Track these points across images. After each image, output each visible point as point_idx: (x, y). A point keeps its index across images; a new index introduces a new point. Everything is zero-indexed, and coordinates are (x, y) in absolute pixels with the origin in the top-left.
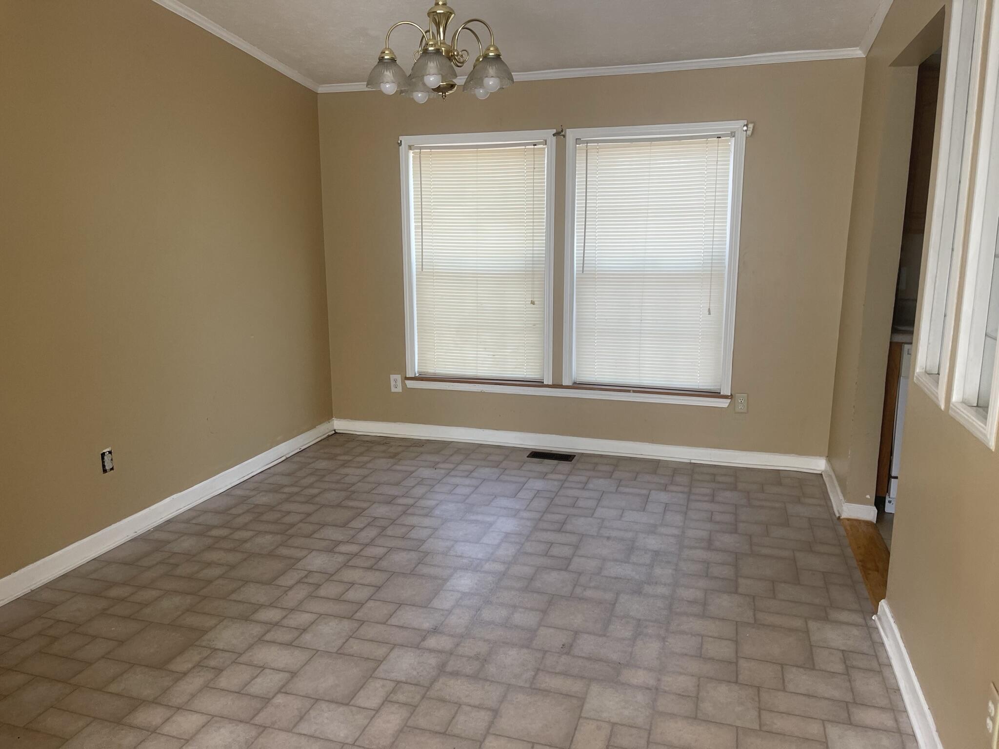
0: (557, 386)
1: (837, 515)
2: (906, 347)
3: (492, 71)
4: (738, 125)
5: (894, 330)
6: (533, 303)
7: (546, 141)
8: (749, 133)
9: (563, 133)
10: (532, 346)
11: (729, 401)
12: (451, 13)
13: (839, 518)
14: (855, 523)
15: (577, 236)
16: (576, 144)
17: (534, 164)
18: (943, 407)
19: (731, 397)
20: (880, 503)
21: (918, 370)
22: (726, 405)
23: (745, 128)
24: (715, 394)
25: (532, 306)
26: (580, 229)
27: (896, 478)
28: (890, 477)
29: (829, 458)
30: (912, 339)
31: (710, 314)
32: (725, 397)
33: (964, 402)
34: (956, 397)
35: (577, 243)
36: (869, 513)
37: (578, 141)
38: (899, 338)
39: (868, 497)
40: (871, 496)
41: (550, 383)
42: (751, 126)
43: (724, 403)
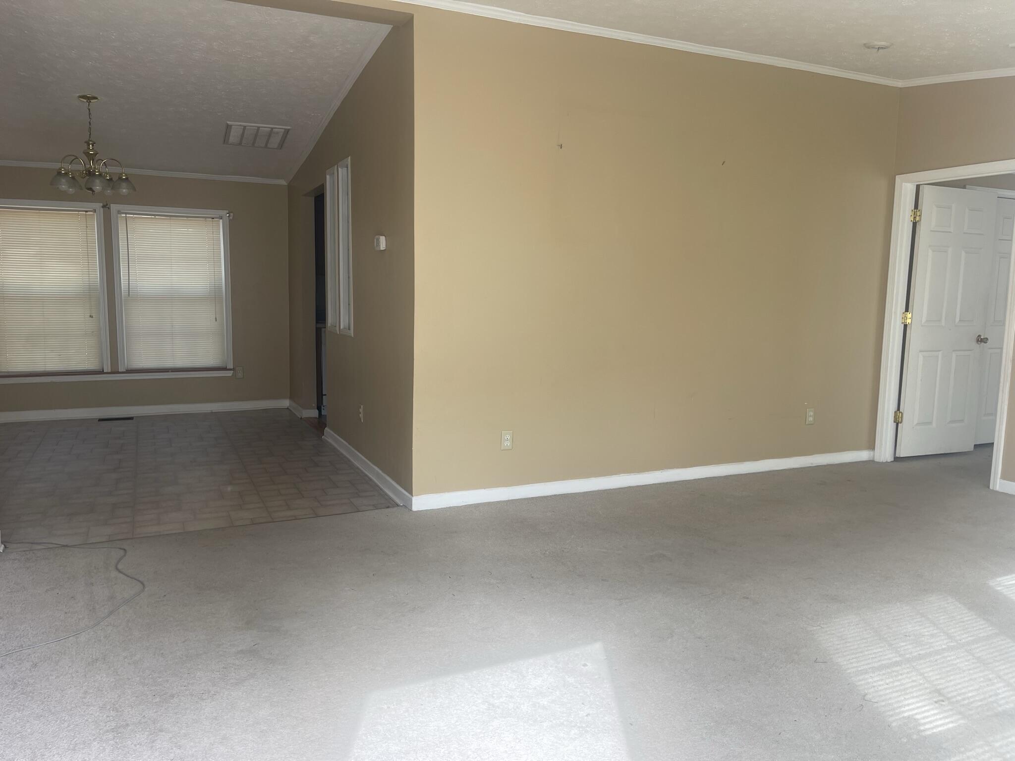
0: (115, 372)
1: (300, 417)
2: (323, 329)
3: (124, 184)
4: (224, 213)
5: (317, 322)
6: (91, 317)
7: (95, 210)
8: (231, 218)
9: (108, 206)
10: (92, 347)
11: (232, 371)
12: (97, 154)
13: (301, 418)
14: (308, 420)
15: (123, 272)
16: (118, 214)
17: (86, 225)
18: (338, 333)
19: (233, 369)
20: (319, 409)
21: (329, 325)
22: (231, 375)
23: (228, 215)
24: (225, 369)
25: (91, 319)
26: (124, 268)
27: (325, 395)
28: (322, 395)
29: (292, 398)
30: (325, 325)
31: (216, 321)
32: (230, 370)
33: (344, 328)
34: (342, 327)
35: (123, 277)
36: (314, 413)
37: (119, 212)
38: (319, 325)
39: (314, 405)
40: (315, 405)
41: (110, 371)
42: (232, 214)
43: (229, 374)
